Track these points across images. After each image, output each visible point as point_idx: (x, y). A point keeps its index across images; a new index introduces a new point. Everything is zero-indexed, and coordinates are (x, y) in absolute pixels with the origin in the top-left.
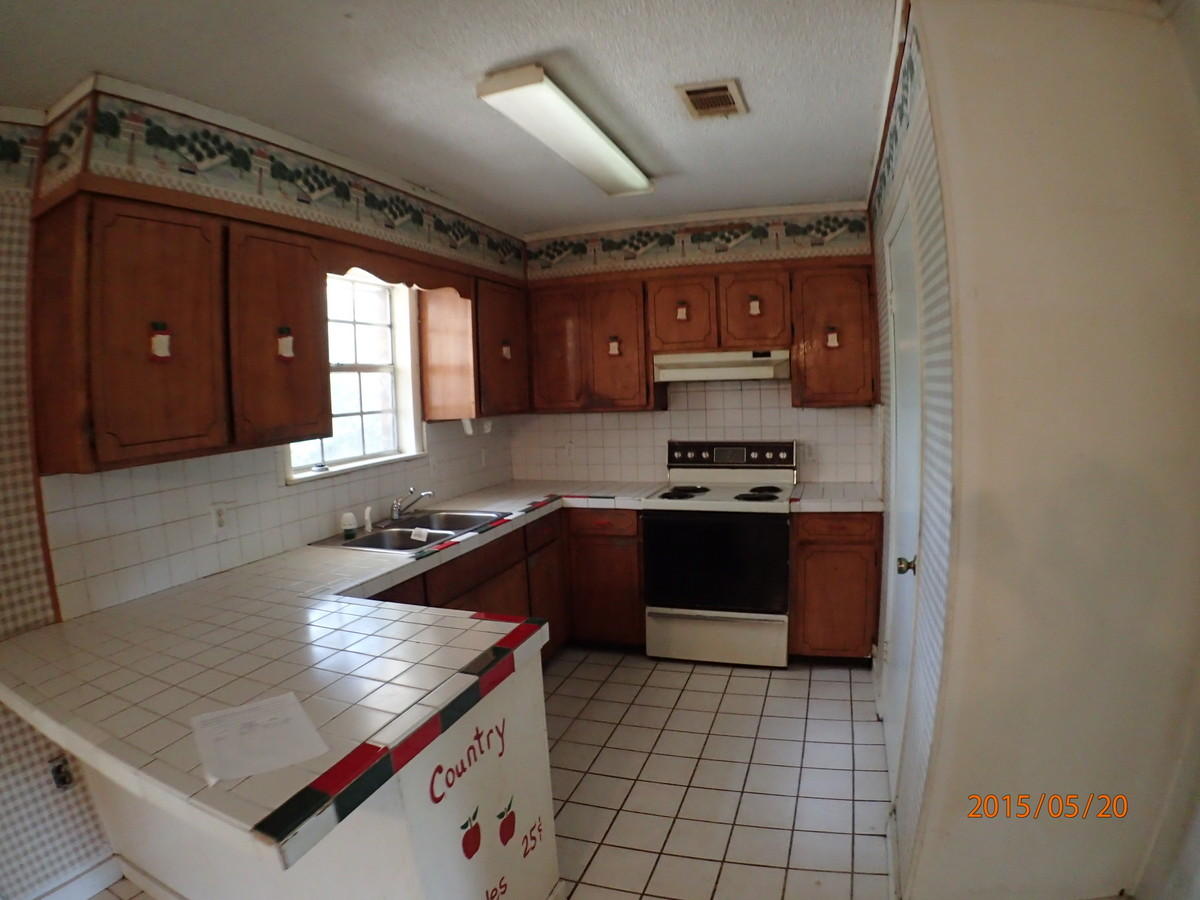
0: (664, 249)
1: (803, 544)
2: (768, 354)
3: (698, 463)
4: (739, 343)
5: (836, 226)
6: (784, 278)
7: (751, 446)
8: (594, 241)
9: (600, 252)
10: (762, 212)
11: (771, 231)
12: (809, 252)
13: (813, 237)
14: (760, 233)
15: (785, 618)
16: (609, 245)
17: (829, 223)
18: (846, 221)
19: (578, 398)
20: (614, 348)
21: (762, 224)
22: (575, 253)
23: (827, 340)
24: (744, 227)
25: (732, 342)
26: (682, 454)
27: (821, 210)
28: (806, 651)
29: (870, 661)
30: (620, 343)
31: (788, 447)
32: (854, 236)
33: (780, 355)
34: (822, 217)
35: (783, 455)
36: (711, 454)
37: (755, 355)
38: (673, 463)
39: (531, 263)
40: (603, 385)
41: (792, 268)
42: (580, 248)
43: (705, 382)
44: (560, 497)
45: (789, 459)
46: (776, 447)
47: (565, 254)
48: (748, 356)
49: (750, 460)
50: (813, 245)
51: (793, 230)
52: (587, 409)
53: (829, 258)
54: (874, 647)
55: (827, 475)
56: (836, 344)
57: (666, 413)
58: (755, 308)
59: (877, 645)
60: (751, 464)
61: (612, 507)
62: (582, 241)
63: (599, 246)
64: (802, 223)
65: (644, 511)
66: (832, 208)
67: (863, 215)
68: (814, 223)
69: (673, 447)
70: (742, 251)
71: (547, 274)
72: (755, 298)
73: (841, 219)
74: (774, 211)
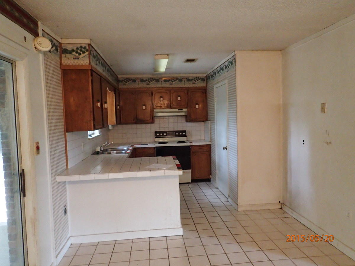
0: (157, 83)
1: (193, 152)
2: (182, 110)
3: (163, 136)
4: (175, 107)
5: (198, 79)
6: (186, 91)
7: (176, 132)
8: (138, 79)
9: (140, 82)
10: (181, 75)
11: (183, 80)
12: (192, 85)
13: (193, 82)
14: (180, 80)
15: (190, 170)
16: (142, 81)
17: (197, 79)
18: (201, 78)
19: (134, 120)
20: (144, 107)
21: (181, 78)
22: (133, 82)
23: (196, 106)
24: (177, 79)
25: (174, 107)
26: (159, 134)
27: (195, 75)
28: (195, 178)
29: (210, 179)
30: (145, 106)
31: (185, 131)
32: (202, 82)
33: (185, 110)
34: (195, 77)
35: (184, 134)
36: (166, 134)
37: (179, 110)
38: (157, 137)
39: (120, 83)
40: (141, 117)
41: (188, 89)
42: (134, 81)
43: (164, 116)
44: (134, 145)
45: (186, 135)
46: (182, 132)
47: (130, 82)
48: (177, 110)
49: (176, 135)
50: (193, 84)
51: (188, 80)
52: (136, 123)
53: (196, 87)
54: (211, 176)
55: (194, 138)
56: (198, 107)
57: (154, 124)
58: (179, 99)
59: (211, 175)
60: (176, 136)
61: (147, 147)
62: (135, 79)
63: (139, 80)
64: (190, 78)
65: (156, 147)
66: (197, 75)
67: (205, 77)
68: (193, 78)
69: (156, 132)
70: (176, 85)
71: (125, 87)
72: (179, 96)
73: (200, 78)
74: (184, 75)
